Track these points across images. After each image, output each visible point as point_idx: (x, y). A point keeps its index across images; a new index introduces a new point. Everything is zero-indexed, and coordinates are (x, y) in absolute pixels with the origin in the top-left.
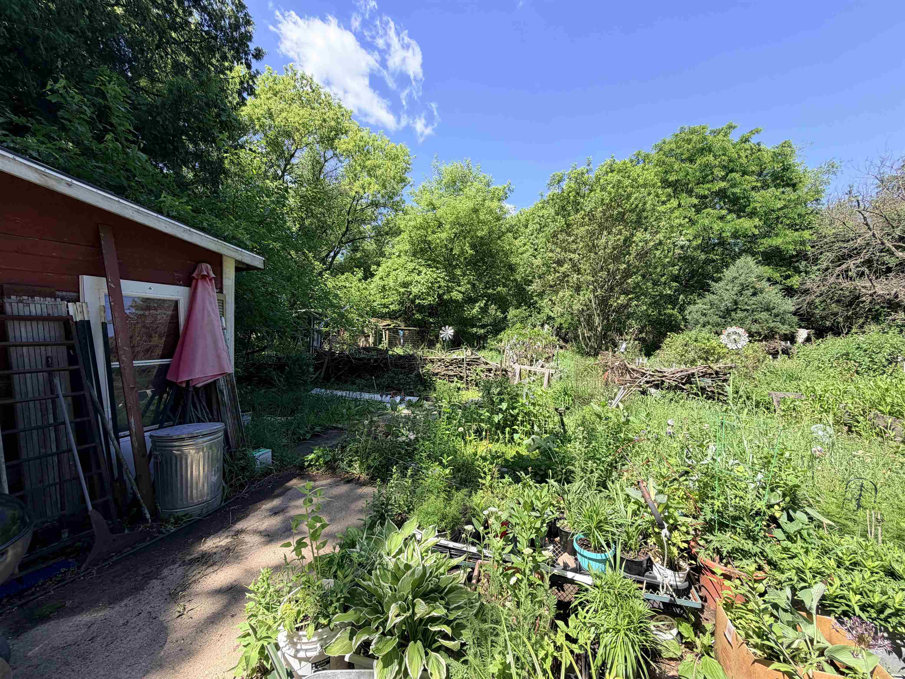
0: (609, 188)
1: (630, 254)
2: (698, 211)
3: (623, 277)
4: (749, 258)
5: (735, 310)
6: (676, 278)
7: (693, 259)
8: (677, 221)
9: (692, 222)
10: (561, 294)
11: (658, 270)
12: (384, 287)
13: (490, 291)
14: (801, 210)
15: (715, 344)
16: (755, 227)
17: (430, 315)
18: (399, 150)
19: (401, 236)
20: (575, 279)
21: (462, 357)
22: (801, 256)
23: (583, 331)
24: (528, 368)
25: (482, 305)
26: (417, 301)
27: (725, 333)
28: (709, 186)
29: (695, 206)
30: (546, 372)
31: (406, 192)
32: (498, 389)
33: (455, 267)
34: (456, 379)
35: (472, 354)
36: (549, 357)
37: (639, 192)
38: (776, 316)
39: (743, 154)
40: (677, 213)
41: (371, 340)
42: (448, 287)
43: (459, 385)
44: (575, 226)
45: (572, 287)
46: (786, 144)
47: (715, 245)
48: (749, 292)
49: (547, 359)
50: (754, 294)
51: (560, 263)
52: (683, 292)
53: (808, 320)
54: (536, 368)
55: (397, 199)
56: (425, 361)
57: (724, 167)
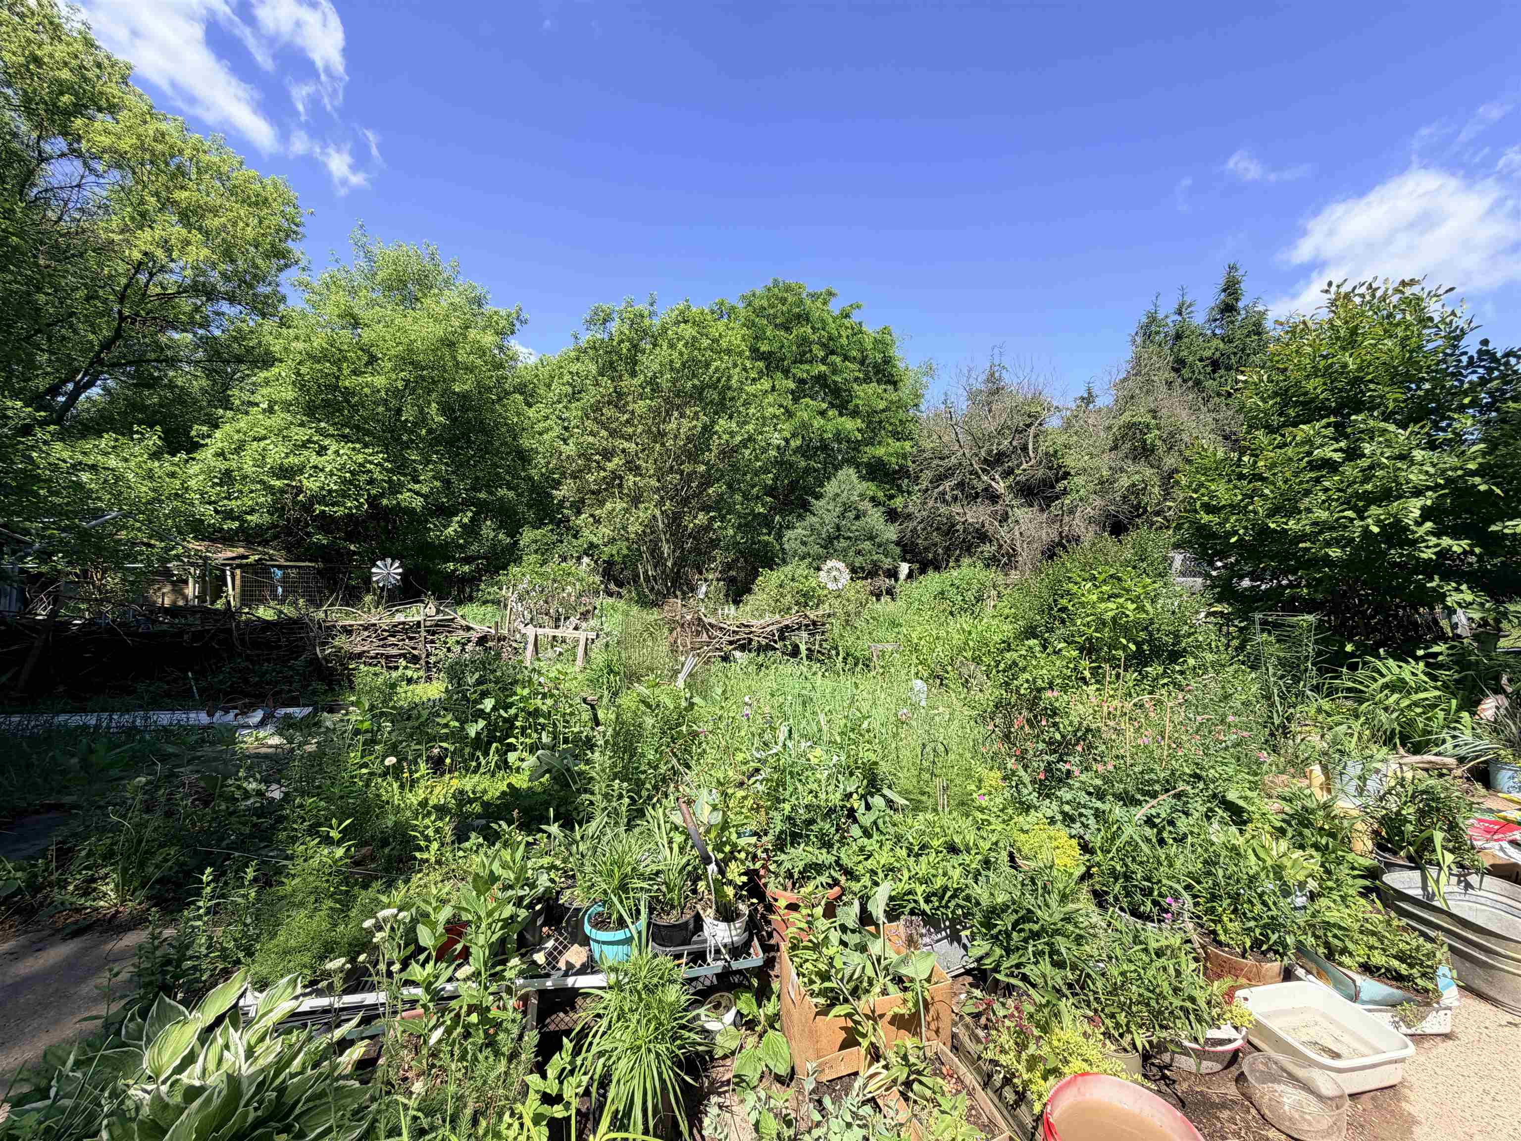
0: (680, 345)
1: (710, 450)
2: (796, 400)
3: (701, 485)
4: (852, 471)
5: (837, 538)
6: (771, 491)
7: (791, 466)
8: (771, 410)
9: (789, 414)
10: (609, 506)
11: (748, 477)
12: (228, 473)
13: (482, 495)
14: (901, 414)
15: (814, 585)
16: (859, 430)
17: (351, 537)
18: (270, 188)
19: (275, 370)
20: (631, 483)
21: (417, 618)
22: (903, 472)
23: (646, 568)
24: (550, 632)
25: (466, 520)
26: (318, 508)
27: (825, 568)
28: (806, 367)
29: (793, 392)
30: (582, 636)
31: (288, 279)
32: (477, 675)
33: (406, 446)
34: (402, 662)
35: (438, 612)
36: (588, 612)
37: (721, 359)
38: (880, 546)
39: (844, 334)
40: (771, 398)
41: (191, 590)
42: (390, 481)
43: (409, 673)
44: (630, 398)
45: (628, 495)
46: (885, 331)
47: (817, 448)
48: (851, 515)
49: (585, 616)
50: (857, 518)
51: (607, 455)
52: (781, 512)
53: (912, 551)
54: (566, 631)
55: (263, 289)
56: (329, 631)
57: (823, 345)
